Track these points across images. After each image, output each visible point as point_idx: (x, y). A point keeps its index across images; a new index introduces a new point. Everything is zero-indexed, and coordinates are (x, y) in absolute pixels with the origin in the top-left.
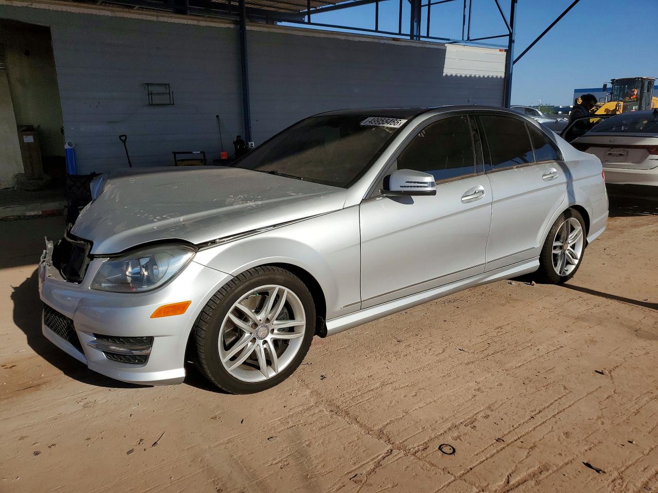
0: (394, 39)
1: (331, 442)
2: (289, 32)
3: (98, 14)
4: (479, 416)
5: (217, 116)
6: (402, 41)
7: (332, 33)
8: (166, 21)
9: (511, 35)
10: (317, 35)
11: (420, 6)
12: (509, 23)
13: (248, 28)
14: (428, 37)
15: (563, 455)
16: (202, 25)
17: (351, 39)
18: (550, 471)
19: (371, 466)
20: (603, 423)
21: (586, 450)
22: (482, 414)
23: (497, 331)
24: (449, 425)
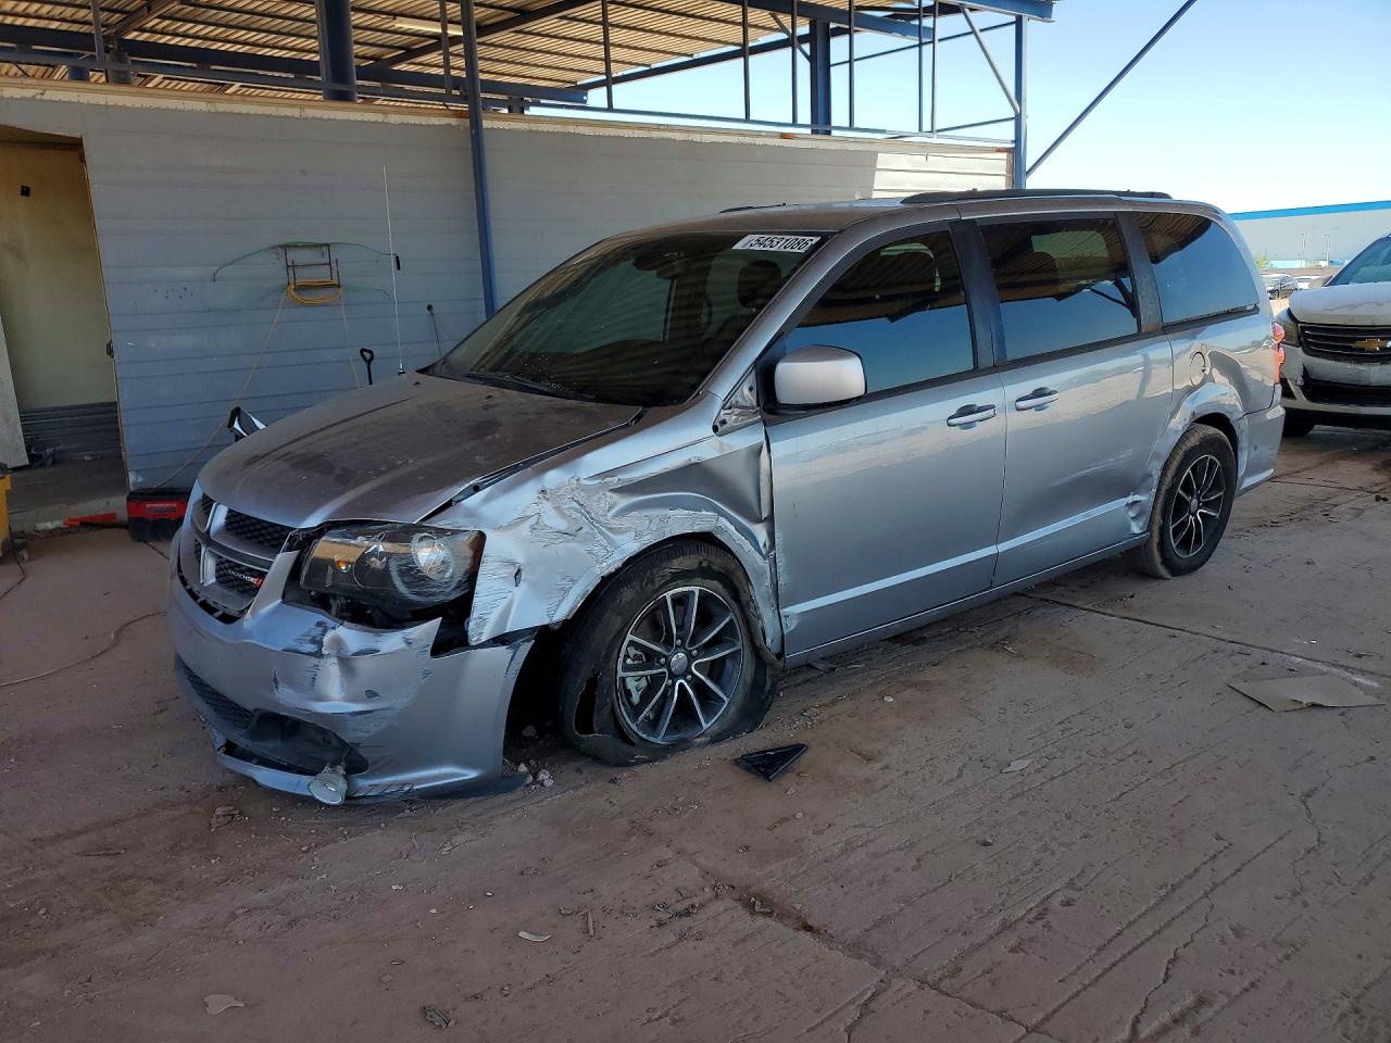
0: (784, 136)
1: (762, 970)
2: (571, 129)
3: (181, 107)
4: (1056, 901)
5: (430, 307)
6: (799, 138)
7: (658, 127)
8: (318, 116)
9: (1018, 119)
10: (627, 133)
11: (827, 66)
12: (1013, 95)
13: (486, 124)
14: (851, 127)
15: (1237, 972)
16: (392, 121)
17: (696, 138)
18: (1216, 1007)
19: (853, 1013)
20: (1305, 905)
21: (1281, 961)
22: (1059, 898)
23: (1060, 727)
24: (995, 922)
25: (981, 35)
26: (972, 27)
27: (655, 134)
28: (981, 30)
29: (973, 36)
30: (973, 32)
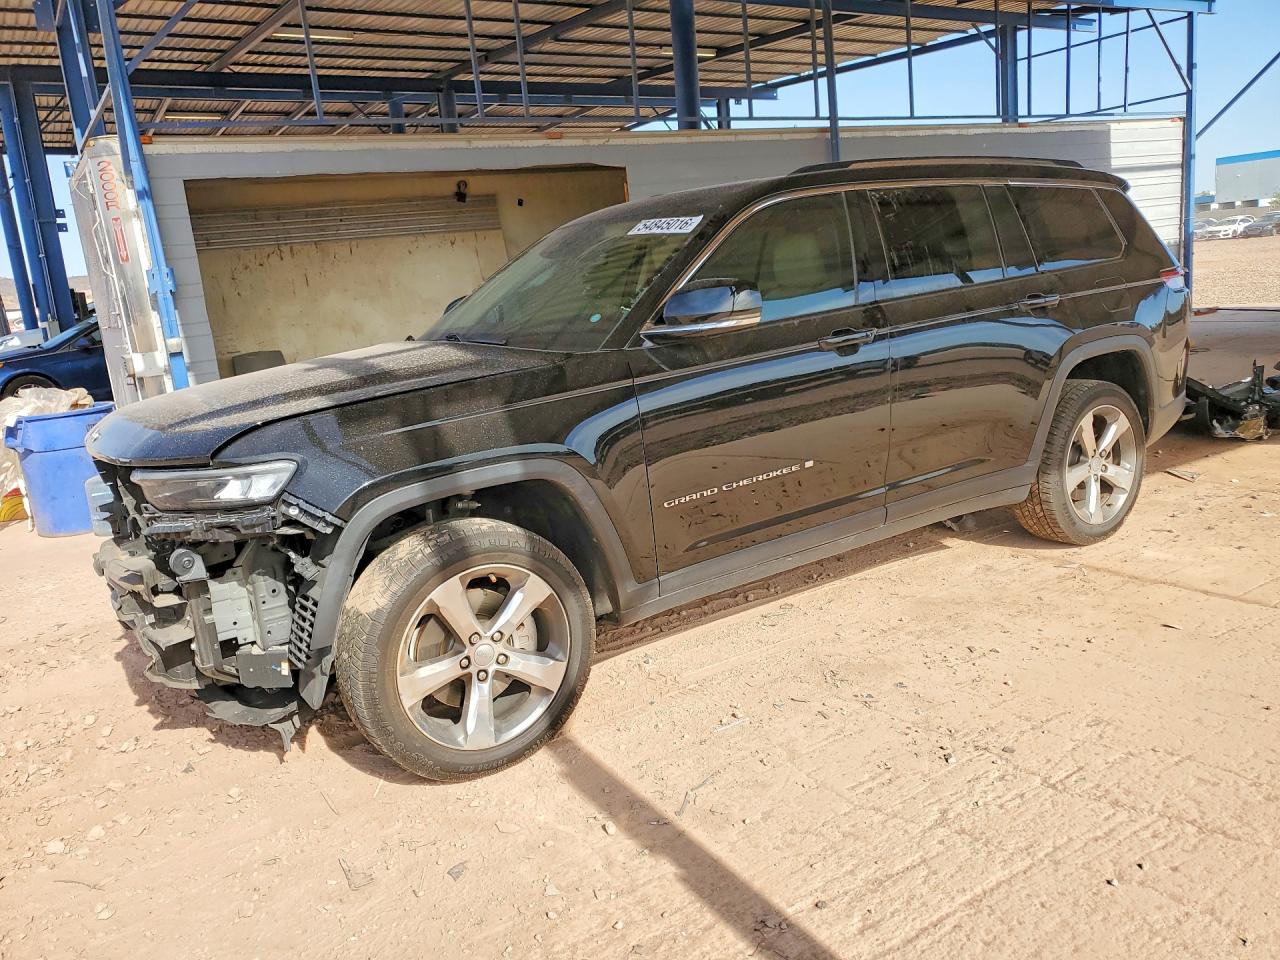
7: (940, 127)
9: (1189, 93)
10: (921, 133)
11: (1015, 61)
12: (1184, 72)
17: (964, 132)
25: (1159, 27)
26: (1153, 20)
27: (939, 132)
28: (1161, 24)
29: (1154, 28)
30: (1154, 25)
